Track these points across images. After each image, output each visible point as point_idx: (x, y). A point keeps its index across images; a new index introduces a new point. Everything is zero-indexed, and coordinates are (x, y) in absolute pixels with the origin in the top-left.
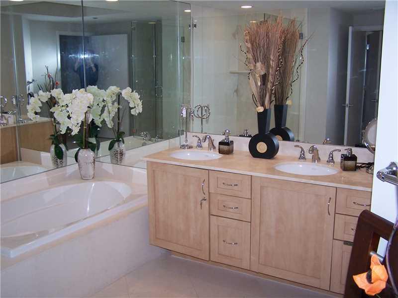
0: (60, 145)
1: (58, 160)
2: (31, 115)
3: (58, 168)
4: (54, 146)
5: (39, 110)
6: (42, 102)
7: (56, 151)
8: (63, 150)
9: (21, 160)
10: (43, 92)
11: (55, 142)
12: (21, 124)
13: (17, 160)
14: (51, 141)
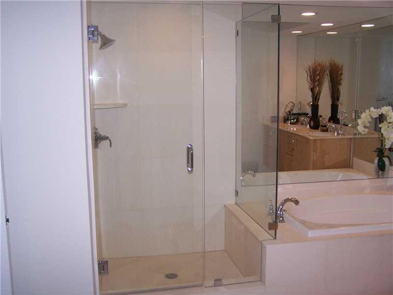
0: (384, 159)
1: (380, 171)
2: (360, 128)
3: (378, 178)
4: (377, 158)
5: (368, 125)
6: (371, 117)
7: (379, 162)
8: (386, 163)
9: (352, 168)
10: (375, 108)
11: (380, 155)
12: (357, 136)
13: (350, 168)
14: (376, 153)
